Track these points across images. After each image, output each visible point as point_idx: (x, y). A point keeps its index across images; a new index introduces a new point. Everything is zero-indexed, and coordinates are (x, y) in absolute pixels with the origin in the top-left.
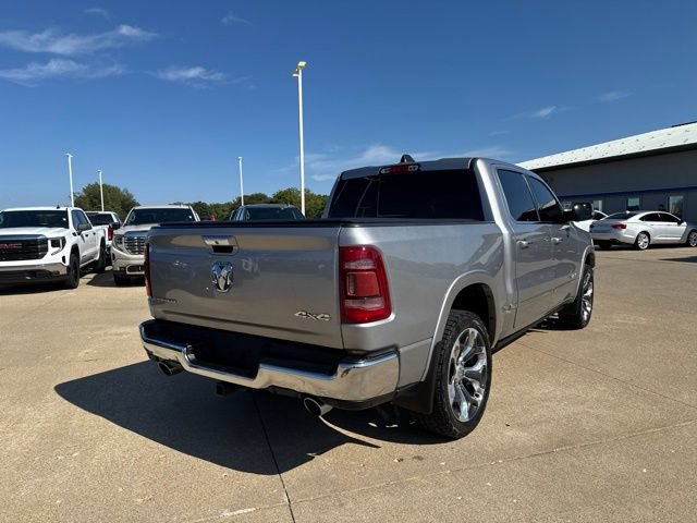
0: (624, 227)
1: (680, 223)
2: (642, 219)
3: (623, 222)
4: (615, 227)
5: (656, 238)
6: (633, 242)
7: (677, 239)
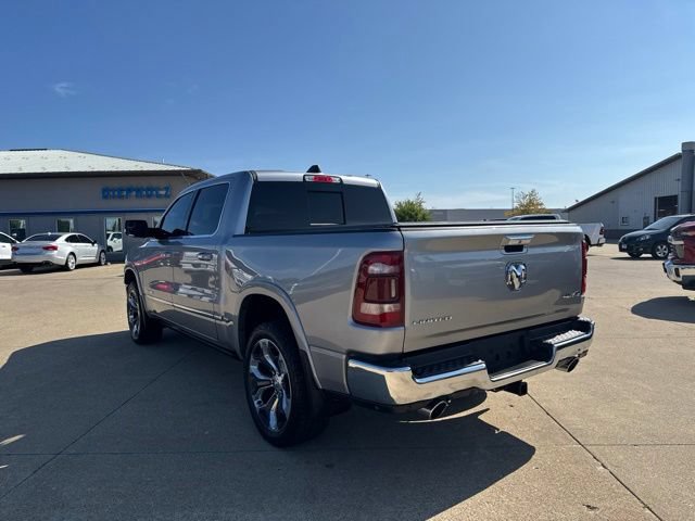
0: (55, 248)
1: (93, 244)
2: (67, 240)
3: (53, 244)
4: (47, 248)
5: (81, 259)
6: (64, 263)
7: (93, 259)
